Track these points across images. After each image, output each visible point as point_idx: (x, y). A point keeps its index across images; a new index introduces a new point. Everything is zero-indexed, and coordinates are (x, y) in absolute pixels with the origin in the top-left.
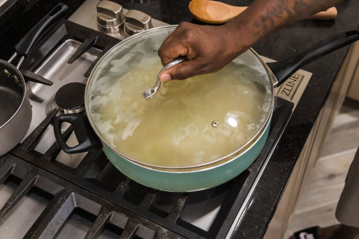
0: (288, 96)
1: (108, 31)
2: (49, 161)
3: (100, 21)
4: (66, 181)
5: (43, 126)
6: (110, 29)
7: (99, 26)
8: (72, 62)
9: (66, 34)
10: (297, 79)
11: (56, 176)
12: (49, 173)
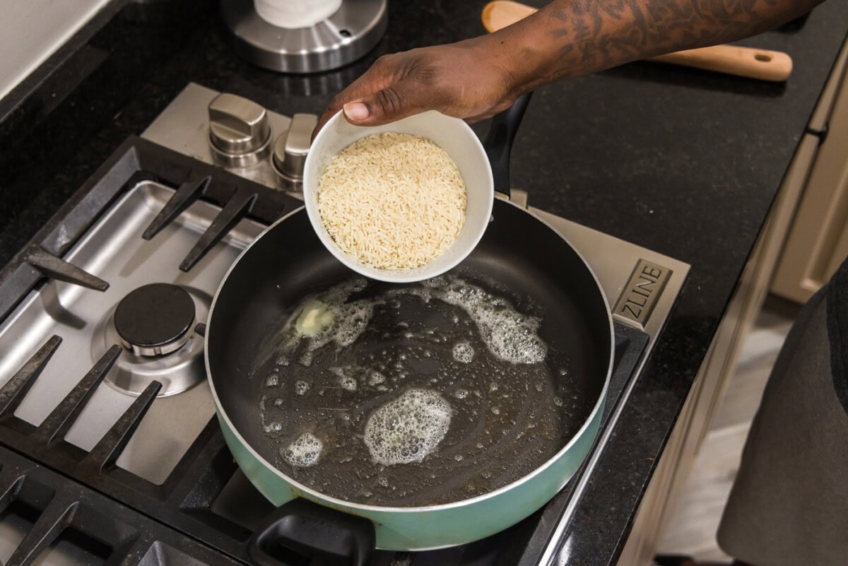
0: (637, 317)
1: (233, 163)
2: (101, 469)
3: (215, 140)
4: (141, 516)
5: (88, 386)
6: (237, 159)
7: (212, 151)
8: (152, 236)
9: (139, 169)
10: (657, 278)
11: (117, 504)
12: (102, 497)
